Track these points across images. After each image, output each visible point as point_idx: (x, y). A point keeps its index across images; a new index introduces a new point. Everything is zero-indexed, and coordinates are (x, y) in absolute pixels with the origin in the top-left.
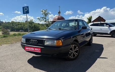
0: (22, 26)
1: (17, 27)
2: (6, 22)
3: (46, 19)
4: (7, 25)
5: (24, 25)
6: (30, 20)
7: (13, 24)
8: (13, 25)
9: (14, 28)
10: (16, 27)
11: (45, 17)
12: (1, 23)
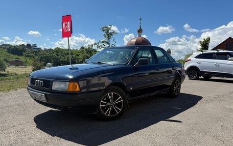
0: (73, 57)
1: (65, 58)
2: (45, 49)
3: (109, 44)
4: (48, 54)
5: (77, 55)
6: (89, 45)
7: (57, 52)
8: (57, 55)
9: (59, 61)
10: (62, 59)
11: (107, 40)
12: (37, 50)
